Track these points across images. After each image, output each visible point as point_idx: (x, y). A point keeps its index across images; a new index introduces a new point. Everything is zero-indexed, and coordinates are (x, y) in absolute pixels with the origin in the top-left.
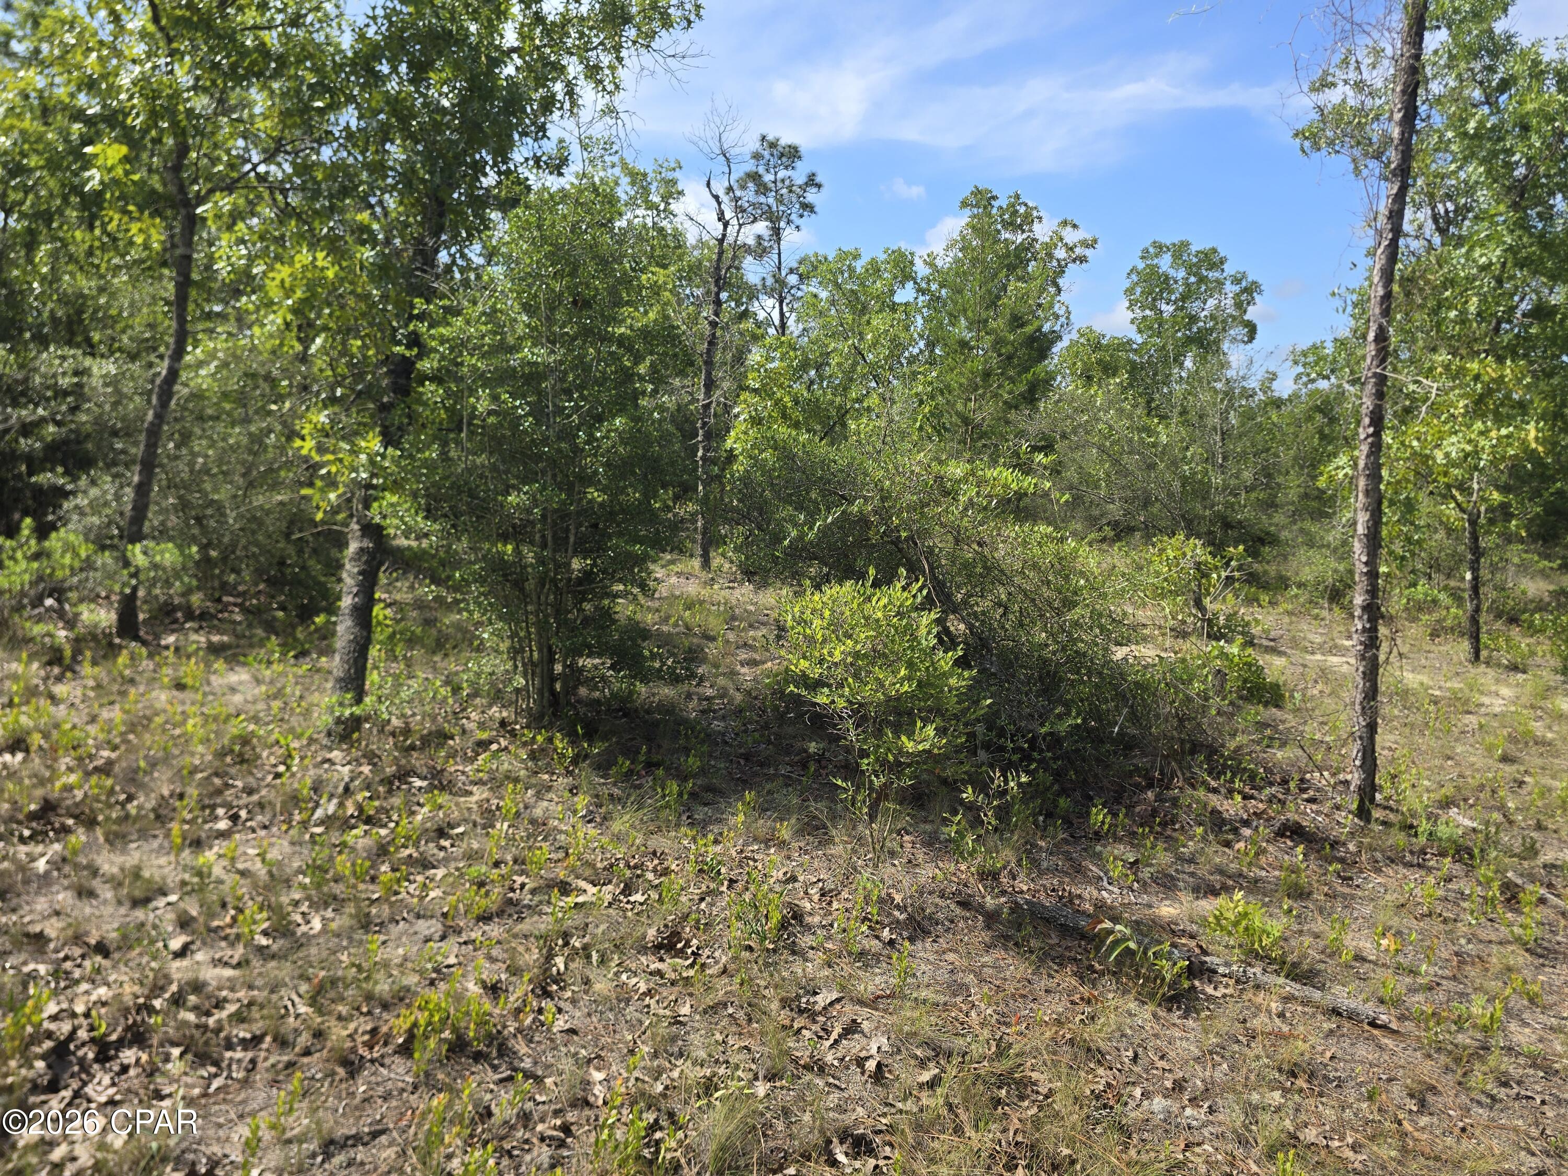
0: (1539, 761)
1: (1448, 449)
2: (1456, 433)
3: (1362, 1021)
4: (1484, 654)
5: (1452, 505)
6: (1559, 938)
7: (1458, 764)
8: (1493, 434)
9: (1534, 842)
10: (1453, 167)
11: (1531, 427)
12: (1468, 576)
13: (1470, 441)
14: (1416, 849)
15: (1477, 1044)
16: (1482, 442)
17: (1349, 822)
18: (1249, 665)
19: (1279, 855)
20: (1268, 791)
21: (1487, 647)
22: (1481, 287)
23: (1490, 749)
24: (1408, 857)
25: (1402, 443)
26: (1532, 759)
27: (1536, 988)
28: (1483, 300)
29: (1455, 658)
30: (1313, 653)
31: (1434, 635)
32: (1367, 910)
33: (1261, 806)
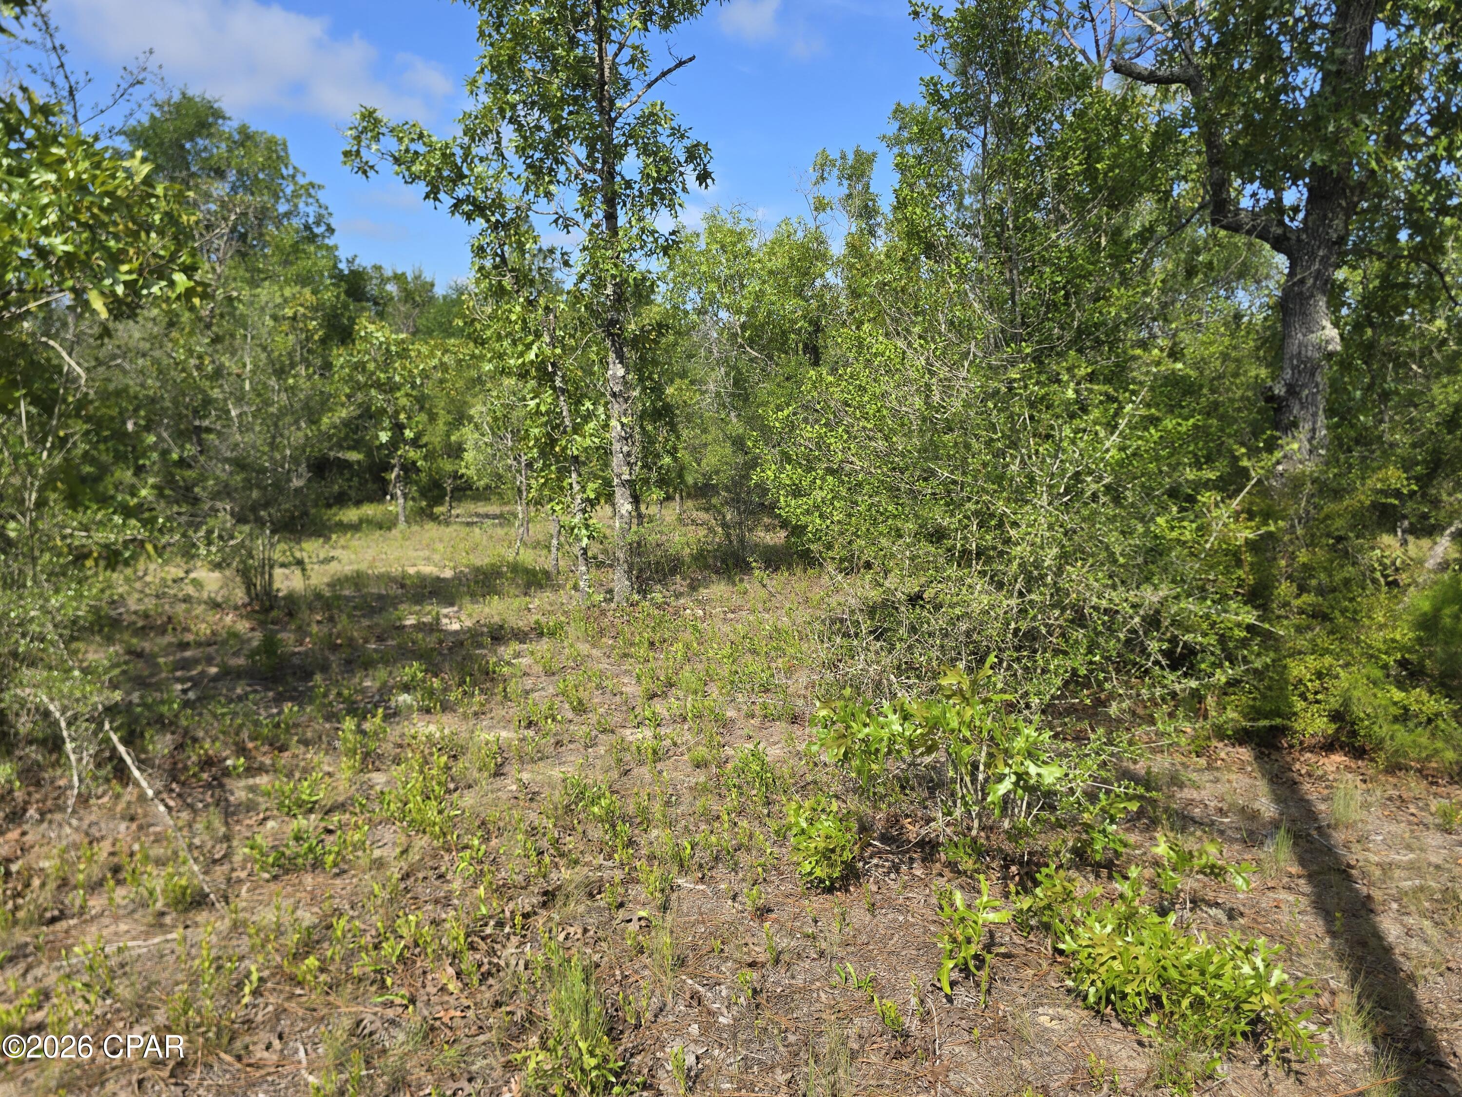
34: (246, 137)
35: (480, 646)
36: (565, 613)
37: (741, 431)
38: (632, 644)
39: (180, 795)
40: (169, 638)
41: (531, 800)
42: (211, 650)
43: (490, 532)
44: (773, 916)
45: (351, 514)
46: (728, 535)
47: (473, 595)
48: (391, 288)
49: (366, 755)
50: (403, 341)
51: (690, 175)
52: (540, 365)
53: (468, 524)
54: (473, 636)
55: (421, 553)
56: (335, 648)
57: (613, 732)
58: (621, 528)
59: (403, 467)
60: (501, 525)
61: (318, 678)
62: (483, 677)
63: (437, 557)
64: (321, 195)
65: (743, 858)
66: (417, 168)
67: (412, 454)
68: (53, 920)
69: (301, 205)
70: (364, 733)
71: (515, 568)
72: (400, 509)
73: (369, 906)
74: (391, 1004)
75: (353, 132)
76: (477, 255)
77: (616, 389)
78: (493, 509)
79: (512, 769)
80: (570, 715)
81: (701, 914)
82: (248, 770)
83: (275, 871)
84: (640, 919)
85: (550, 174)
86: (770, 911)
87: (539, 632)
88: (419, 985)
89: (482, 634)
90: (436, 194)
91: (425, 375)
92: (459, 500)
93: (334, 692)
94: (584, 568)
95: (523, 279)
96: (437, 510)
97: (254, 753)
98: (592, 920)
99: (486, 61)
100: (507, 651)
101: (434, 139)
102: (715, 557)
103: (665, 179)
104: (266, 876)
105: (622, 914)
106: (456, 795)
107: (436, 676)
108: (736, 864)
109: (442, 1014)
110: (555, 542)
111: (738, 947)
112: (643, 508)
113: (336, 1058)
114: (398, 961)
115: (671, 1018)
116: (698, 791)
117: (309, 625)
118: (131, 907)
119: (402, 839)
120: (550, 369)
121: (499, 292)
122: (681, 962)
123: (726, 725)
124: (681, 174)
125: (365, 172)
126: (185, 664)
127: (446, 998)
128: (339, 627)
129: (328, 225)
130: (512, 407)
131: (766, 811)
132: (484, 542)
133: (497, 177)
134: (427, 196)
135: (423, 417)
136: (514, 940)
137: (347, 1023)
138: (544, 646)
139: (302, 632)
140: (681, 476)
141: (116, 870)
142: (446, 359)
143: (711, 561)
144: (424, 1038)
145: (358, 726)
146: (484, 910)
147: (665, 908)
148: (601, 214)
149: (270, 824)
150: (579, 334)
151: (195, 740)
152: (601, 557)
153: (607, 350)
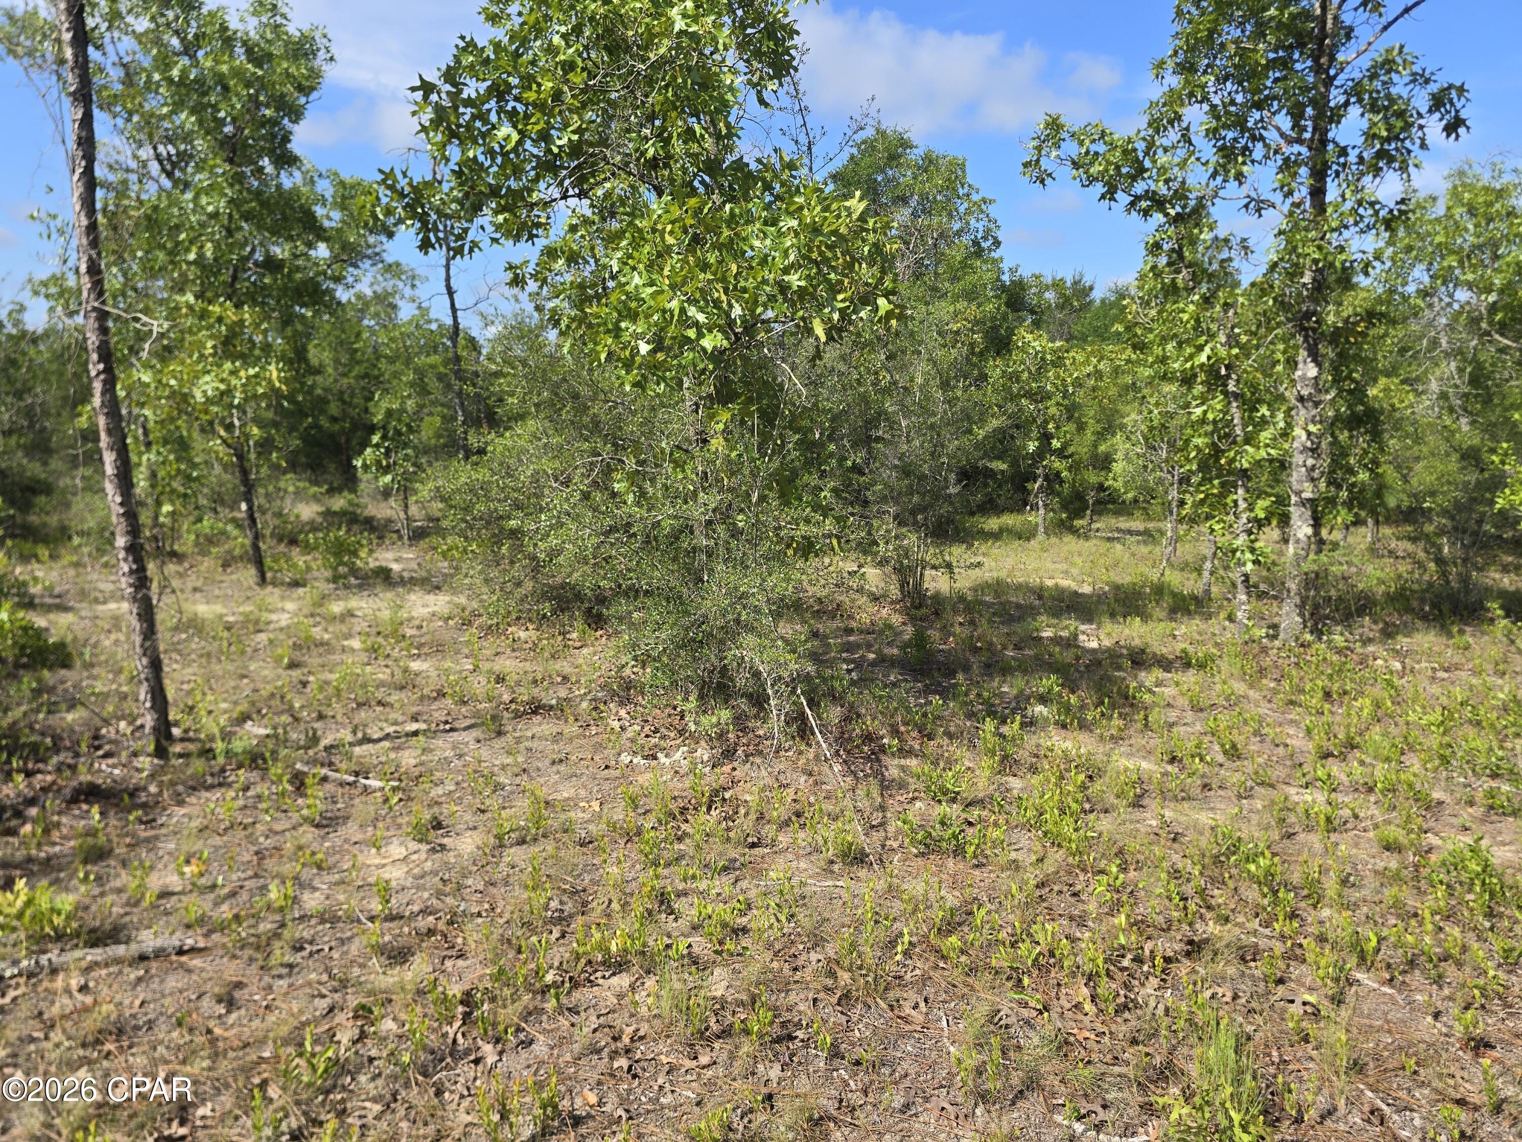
0: (319, 661)
1: (205, 387)
2: (208, 372)
3: (169, 955)
4: (269, 575)
5: (219, 441)
6: (339, 806)
7: (253, 681)
8: (242, 373)
9: (315, 731)
10: (165, 110)
11: (272, 367)
12: (244, 506)
13: (222, 381)
14: (216, 769)
15: (275, 926)
16: (234, 381)
17: (147, 766)
18: (25, 629)
19: (74, 823)
20: (55, 760)
21: (271, 569)
22: (213, 233)
23: (278, 660)
24: (209, 780)
25: (160, 381)
26: (313, 660)
27: (320, 856)
28: (217, 246)
29: (245, 584)
30: (105, 602)
31: (225, 565)
32: (172, 846)
33: (49, 778)
34: (929, 162)
35: (1119, 668)
36: (1217, 645)
37: (1476, 441)
38: (1302, 691)
39: (845, 761)
40: (837, 623)
41: (1174, 840)
42: (870, 637)
43: (1133, 548)
44: (1495, 1054)
45: (993, 523)
46: (1444, 574)
47: (1113, 615)
48: (1050, 296)
49: (1005, 758)
50: (1060, 349)
51: (1434, 127)
52: (1211, 370)
53: (1109, 539)
54: (1111, 657)
55: (1059, 566)
56: (976, 650)
57: (1272, 786)
58: (1296, 554)
59: (1046, 478)
60: (1145, 542)
61: (960, 677)
62: (1122, 701)
63: (1075, 571)
64: (992, 210)
65: (1450, 971)
66: (1095, 169)
67: (1058, 464)
68: (753, 845)
69: (973, 222)
70: (1003, 736)
71: (1159, 590)
72: (1040, 520)
73: (1008, 904)
74: (1026, 1005)
75: (1035, 143)
76: (1151, 252)
77: (1305, 392)
78: (1137, 524)
79: (1153, 804)
80: (1221, 758)
81: (1388, 1022)
82: (900, 750)
83: (922, 848)
84: (1304, 1004)
85: (1243, 155)
86: (1489, 1046)
87: (1185, 662)
88: (1053, 994)
89: (1121, 656)
90: (1112, 194)
91: (1078, 383)
92: (1100, 514)
93: (974, 692)
94: (1244, 597)
95: (1199, 274)
96: (1078, 523)
97: (905, 736)
98: (1245, 987)
99: (1181, 43)
100: (1149, 678)
101: (1116, 137)
102: (1423, 601)
103: (1397, 138)
104: (915, 851)
105: (1281, 990)
106: (1092, 817)
107: (1073, 692)
108: (1440, 976)
109: (1075, 1031)
110: (1208, 565)
111: (1440, 1076)
112: (1324, 533)
113: (977, 1038)
114: (1033, 965)
115: (1342, 1127)
116: (1386, 877)
117: (952, 625)
118: (808, 850)
119: (1038, 847)
120: (1223, 372)
121: (1172, 291)
122: (1357, 1067)
123: (1433, 807)
124: (1421, 127)
125: (1042, 182)
126: (849, 648)
127: (1080, 1016)
128: (980, 630)
129: (995, 238)
130: (1171, 416)
131: (1488, 925)
132: (1125, 560)
133: (1183, 165)
134: (1103, 197)
135: (1070, 427)
136: (1154, 982)
137: (984, 1009)
138: (1190, 678)
139: (946, 631)
140: (1379, 494)
141: (798, 815)
142: (1101, 366)
143: (1415, 604)
144: (1059, 1048)
145: (997, 728)
146: (1122, 940)
147: (1338, 1000)
148: (1304, 191)
149: (918, 804)
150: (1263, 331)
151: (859, 716)
152: (1263, 587)
153: (1296, 347)
